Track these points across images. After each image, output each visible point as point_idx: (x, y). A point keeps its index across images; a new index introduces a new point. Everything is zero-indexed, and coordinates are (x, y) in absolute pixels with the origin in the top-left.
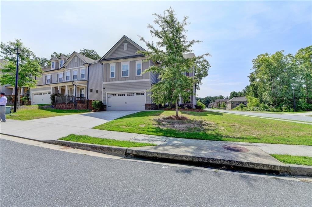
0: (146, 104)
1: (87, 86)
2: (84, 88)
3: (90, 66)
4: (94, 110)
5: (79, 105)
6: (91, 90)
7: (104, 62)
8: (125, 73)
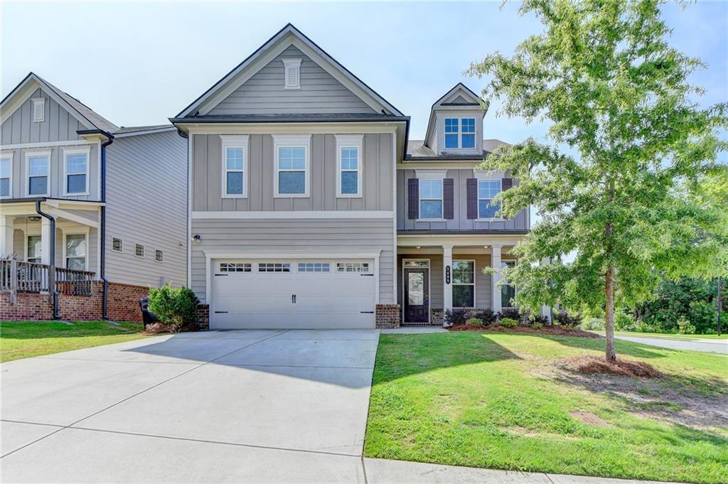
0: (379, 307)
1: (98, 225)
2: (86, 231)
3: (110, 142)
4: (156, 325)
5: (69, 304)
6: (117, 244)
7: (194, 129)
8: (291, 181)
